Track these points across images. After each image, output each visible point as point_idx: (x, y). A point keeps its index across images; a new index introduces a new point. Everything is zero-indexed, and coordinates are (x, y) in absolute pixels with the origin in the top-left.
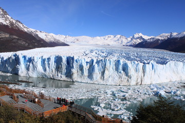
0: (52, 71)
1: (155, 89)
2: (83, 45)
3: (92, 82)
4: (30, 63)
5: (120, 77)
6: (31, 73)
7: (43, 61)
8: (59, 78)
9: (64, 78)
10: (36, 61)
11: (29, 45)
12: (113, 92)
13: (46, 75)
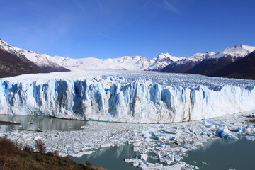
0: (51, 105)
1: (213, 127)
2: (90, 70)
3: (116, 120)
4: (14, 93)
5: (159, 111)
6: (16, 109)
7: (37, 89)
8: (63, 116)
9: (70, 114)
10: (24, 89)
11: (11, 70)
12: (153, 134)
13: (41, 112)
